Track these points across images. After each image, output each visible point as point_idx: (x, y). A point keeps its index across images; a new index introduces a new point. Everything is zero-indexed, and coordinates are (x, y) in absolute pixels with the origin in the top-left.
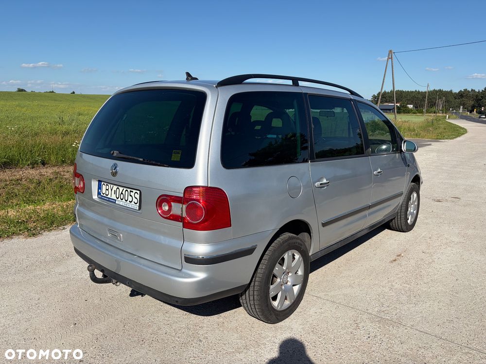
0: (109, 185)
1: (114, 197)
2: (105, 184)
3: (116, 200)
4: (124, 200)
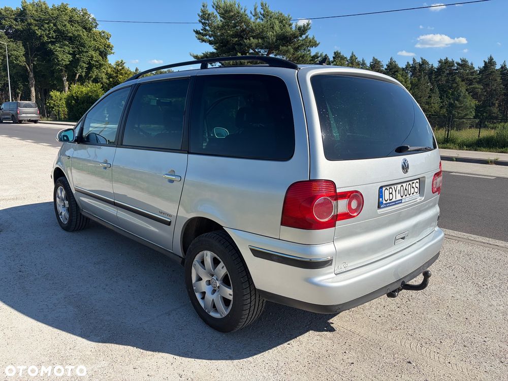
0: (393, 187)
1: (399, 197)
2: (388, 188)
3: (401, 200)
4: (408, 196)
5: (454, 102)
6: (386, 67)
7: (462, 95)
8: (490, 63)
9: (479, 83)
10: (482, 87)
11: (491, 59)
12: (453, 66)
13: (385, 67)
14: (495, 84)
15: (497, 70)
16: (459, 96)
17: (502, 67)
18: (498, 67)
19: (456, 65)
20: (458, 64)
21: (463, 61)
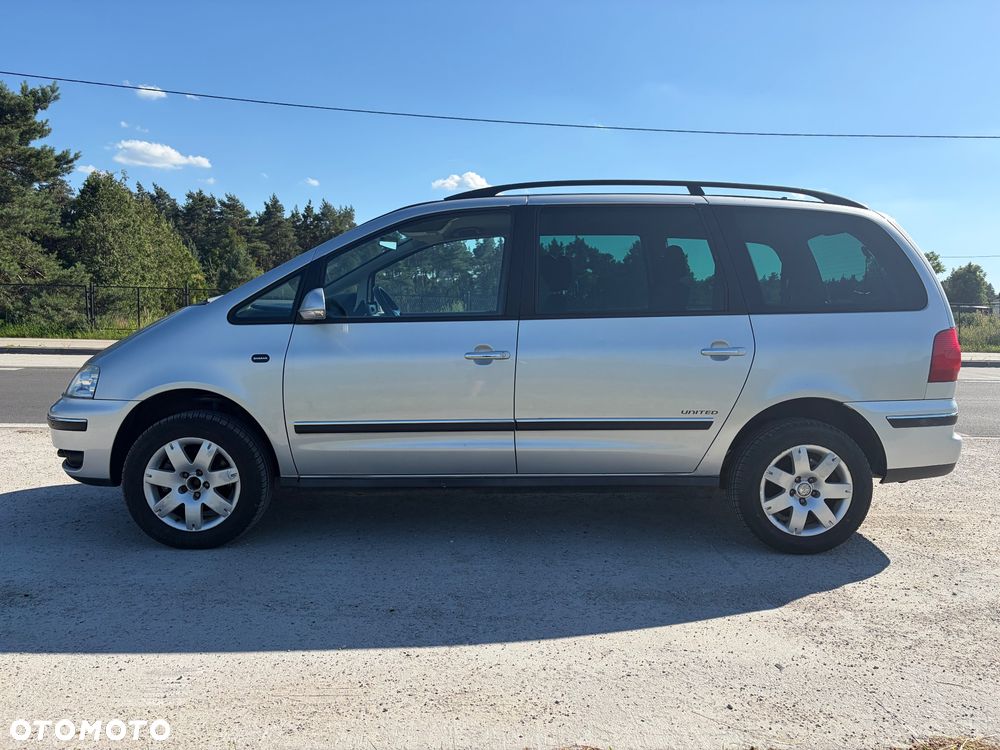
5: (230, 271)
6: (79, 193)
7: (242, 259)
8: (273, 208)
9: (261, 239)
10: (268, 247)
11: (275, 201)
12: (214, 206)
13: (77, 193)
14: (288, 244)
15: (287, 220)
16: (237, 260)
17: (293, 215)
18: (287, 215)
19: (219, 205)
20: (223, 204)
21: (230, 199)
